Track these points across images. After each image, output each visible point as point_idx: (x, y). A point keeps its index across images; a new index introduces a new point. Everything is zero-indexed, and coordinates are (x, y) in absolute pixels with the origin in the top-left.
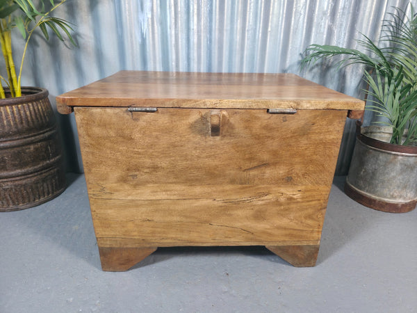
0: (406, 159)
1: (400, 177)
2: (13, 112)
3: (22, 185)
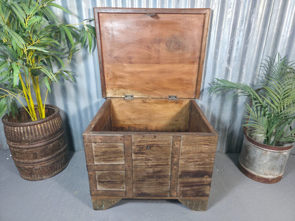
0: (273, 153)
1: (270, 163)
2: (41, 128)
3: (45, 166)
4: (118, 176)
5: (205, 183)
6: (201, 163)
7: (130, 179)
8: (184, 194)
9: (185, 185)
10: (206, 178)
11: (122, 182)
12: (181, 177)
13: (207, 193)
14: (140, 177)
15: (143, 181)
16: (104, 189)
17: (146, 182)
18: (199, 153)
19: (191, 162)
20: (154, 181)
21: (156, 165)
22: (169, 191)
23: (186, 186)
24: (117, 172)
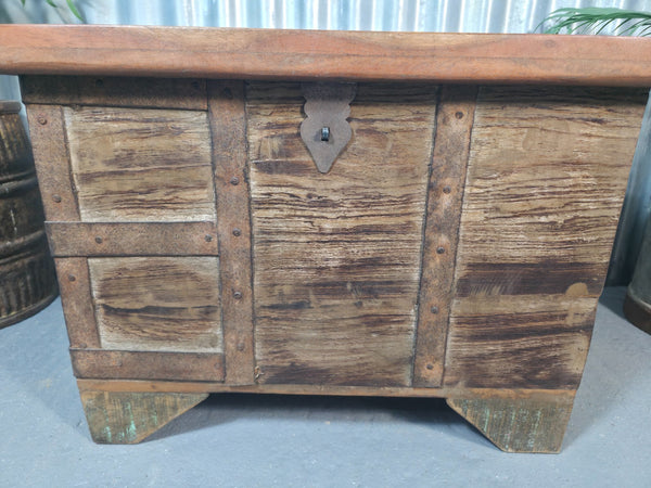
4: (190, 285)
5: (569, 321)
6: (560, 219)
7: (240, 298)
8: (474, 373)
9: (482, 328)
10: (575, 298)
11: (207, 313)
12: (465, 288)
13: (574, 367)
14: (287, 289)
15: (299, 306)
16: (131, 347)
17: (309, 315)
18: (555, 165)
19: (516, 215)
20: (344, 306)
21: (357, 230)
22: (412, 360)
23: (483, 337)
24: (185, 261)
